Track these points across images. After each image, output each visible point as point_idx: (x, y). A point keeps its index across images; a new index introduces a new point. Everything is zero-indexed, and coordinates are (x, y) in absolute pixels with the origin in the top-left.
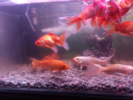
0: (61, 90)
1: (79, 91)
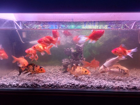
0: (41, 89)
1: (54, 88)
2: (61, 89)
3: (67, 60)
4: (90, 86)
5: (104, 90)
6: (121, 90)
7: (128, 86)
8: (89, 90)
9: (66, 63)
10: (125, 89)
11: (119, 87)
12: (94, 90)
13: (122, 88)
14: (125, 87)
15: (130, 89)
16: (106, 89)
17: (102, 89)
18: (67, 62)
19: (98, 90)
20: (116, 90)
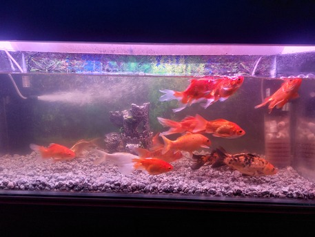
0: (55, 192)
1: (80, 192)
2: (94, 194)
3: (114, 136)
4: (151, 189)
5: (178, 196)
6: (212, 197)
7: (227, 188)
8: (148, 195)
9: (114, 141)
10: (218, 196)
11: (206, 190)
12: (159, 196)
13: (214, 193)
14: (219, 190)
15: (230, 195)
16: (182, 194)
17: (174, 195)
18: (116, 141)
19: (168, 196)
20: (203, 197)
